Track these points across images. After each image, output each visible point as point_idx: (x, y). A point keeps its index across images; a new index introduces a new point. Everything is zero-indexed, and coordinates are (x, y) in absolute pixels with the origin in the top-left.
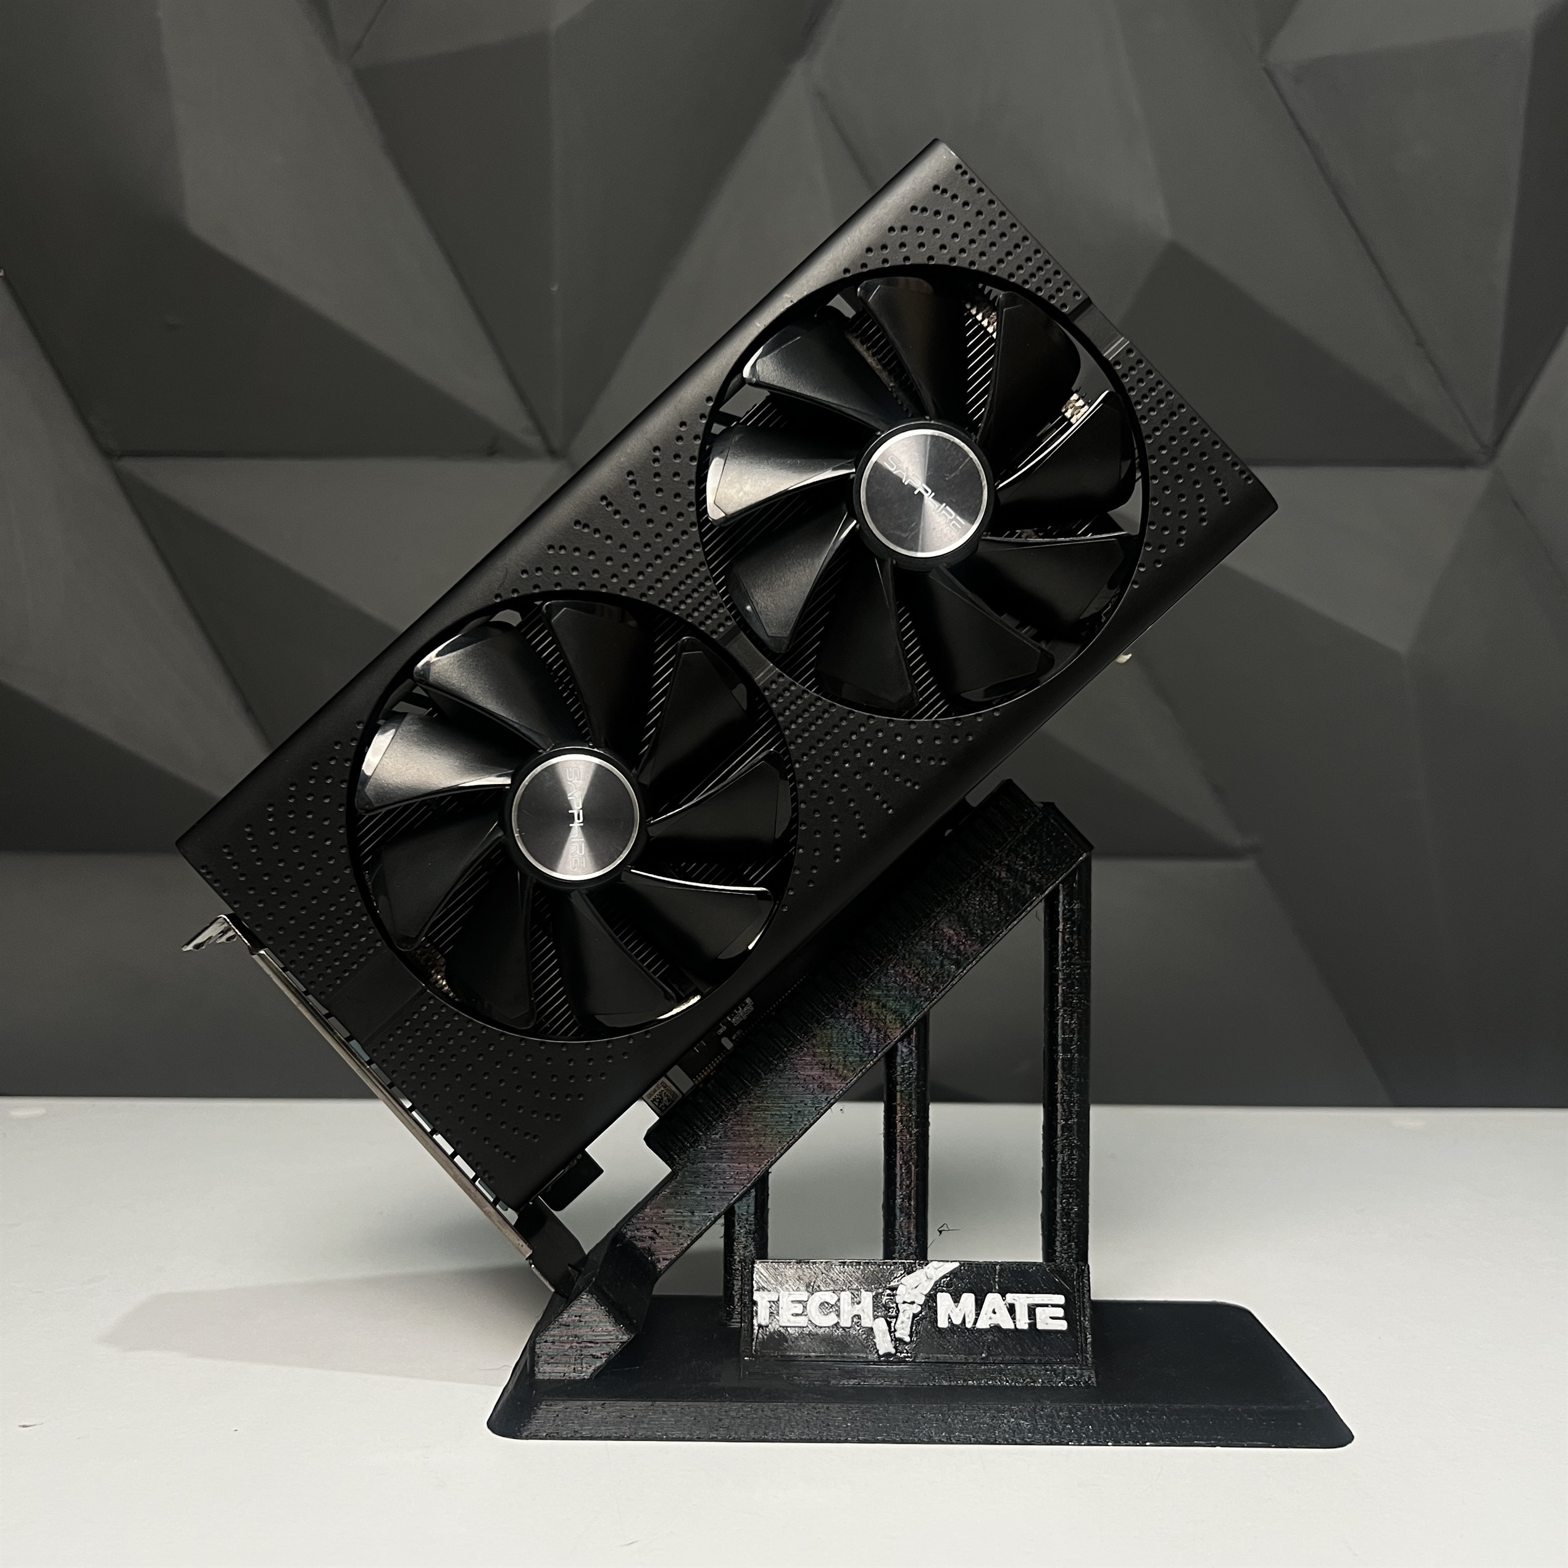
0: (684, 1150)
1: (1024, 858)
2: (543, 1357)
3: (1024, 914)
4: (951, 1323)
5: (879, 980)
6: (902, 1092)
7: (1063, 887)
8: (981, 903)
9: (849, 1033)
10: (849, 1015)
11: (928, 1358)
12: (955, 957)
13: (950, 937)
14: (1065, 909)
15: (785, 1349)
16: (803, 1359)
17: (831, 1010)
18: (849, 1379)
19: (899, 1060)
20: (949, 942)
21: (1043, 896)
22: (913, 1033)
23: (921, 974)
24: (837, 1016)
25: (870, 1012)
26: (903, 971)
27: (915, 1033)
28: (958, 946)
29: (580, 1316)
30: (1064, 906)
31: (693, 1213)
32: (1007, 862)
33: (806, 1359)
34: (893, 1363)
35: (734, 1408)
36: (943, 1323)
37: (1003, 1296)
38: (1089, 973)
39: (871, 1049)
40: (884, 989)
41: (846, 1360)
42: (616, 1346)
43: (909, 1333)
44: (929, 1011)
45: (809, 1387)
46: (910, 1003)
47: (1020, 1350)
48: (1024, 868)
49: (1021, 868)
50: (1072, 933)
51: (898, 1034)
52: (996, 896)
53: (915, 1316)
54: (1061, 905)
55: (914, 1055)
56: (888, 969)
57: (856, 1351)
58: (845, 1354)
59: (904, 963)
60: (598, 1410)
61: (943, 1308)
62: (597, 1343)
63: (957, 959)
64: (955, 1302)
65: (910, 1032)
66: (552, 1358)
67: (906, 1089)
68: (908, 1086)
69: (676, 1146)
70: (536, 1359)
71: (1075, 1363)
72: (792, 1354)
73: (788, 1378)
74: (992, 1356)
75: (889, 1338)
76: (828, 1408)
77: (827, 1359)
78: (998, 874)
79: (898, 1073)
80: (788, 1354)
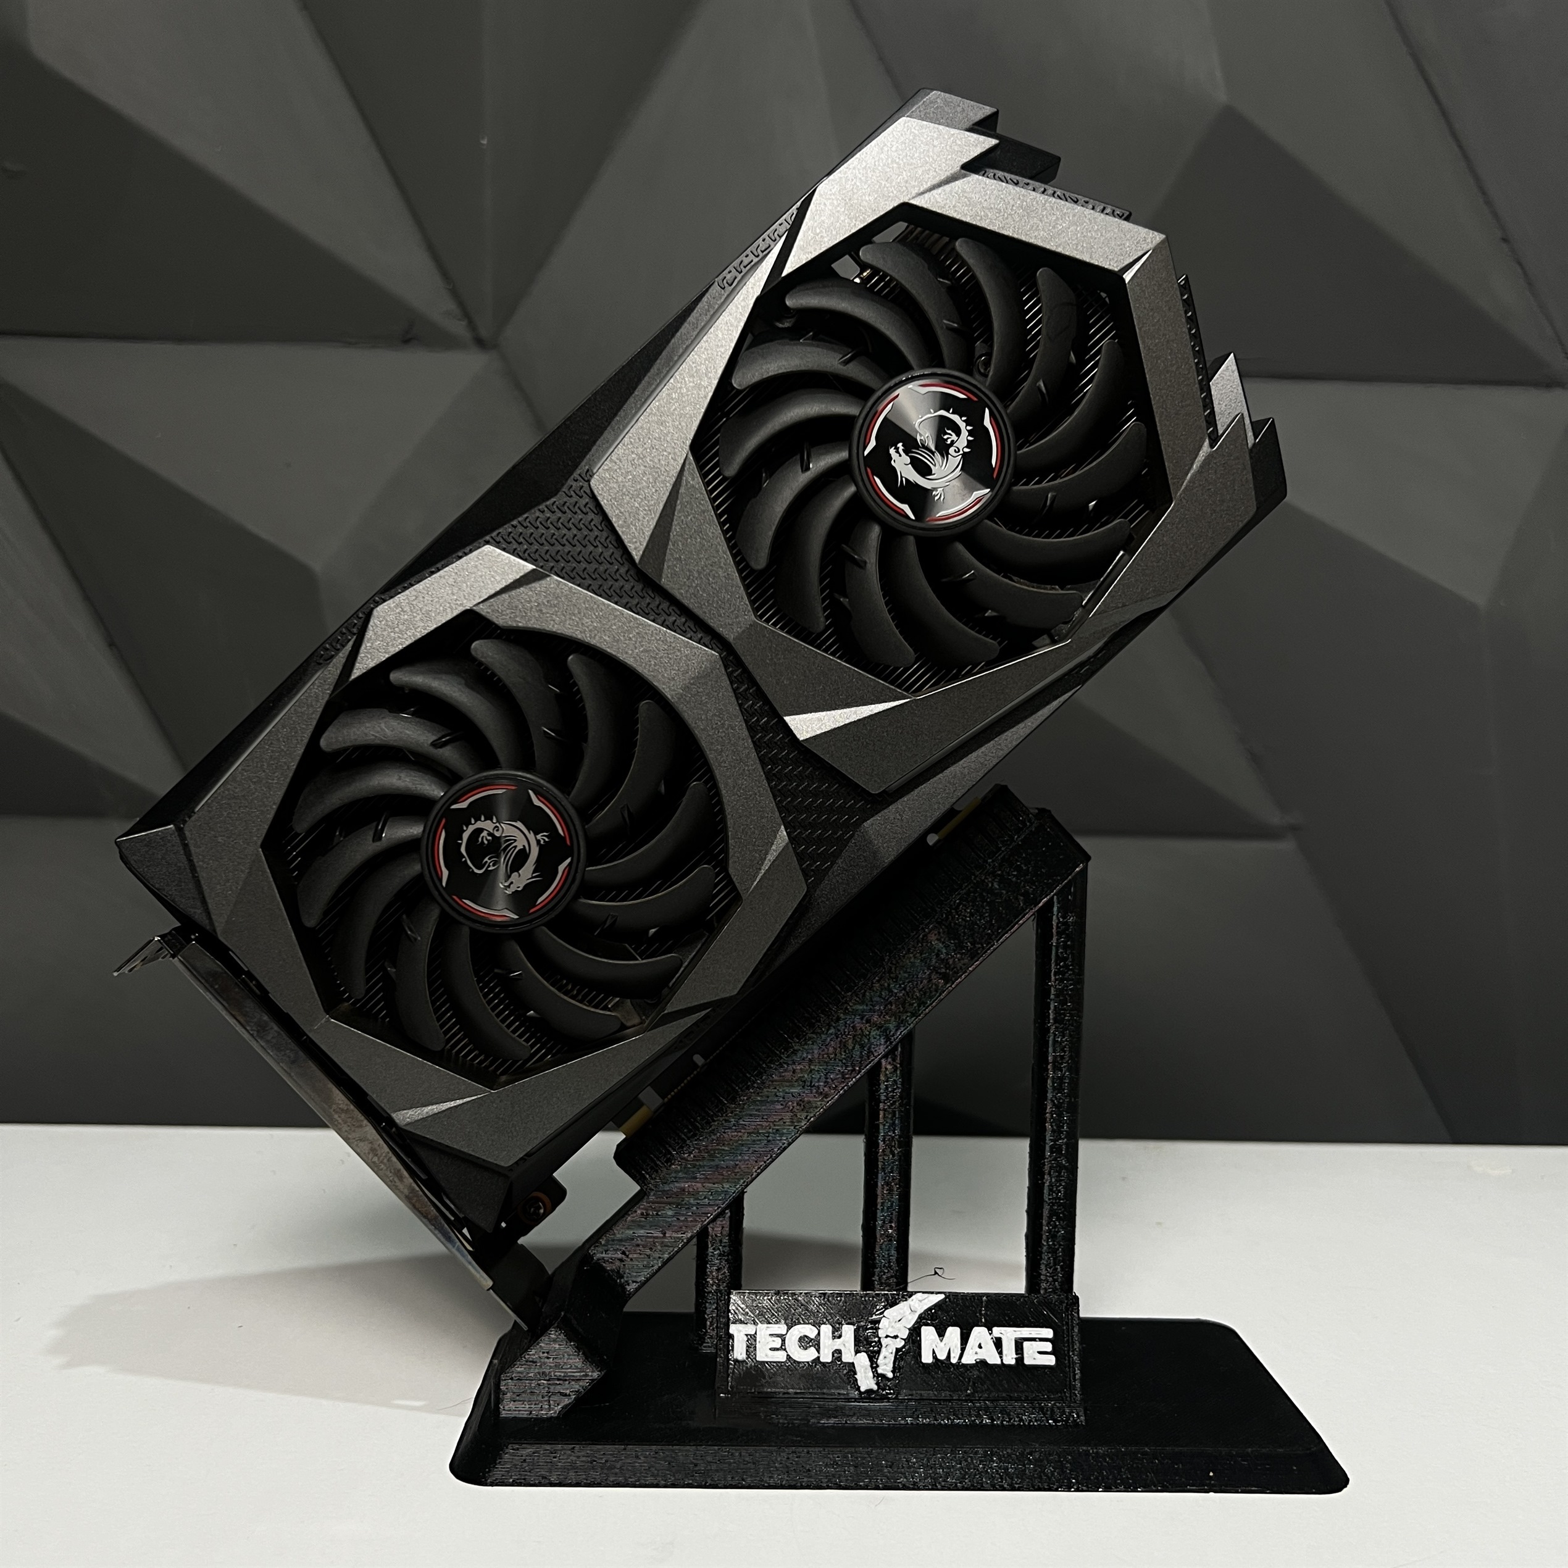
0: (656, 1169)
1: (1018, 869)
2: (508, 1395)
3: (1016, 926)
4: (935, 1357)
5: (864, 995)
6: (885, 1110)
7: (1058, 899)
8: (972, 915)
9: (831, 1049)
10: (832, 1031)
11: (912, 1395)
12: (943, 970)
13: (939, 951)
14: (1059, 922)
15: (762, 1385)
16: (781, 1395)
17: (812, 1026)
18: (830, 1417)
19: (882, 1078)
20: (938, 955)
21: (1037, 908)
22: (897, 1050)
23: (908, 988)
24: (819, 1031)
25: (854, 1027)
26: (889, 985)
27: (900, 1049)
28: (947, 960)
29: (548, 1353)
30: (1058, 919)
31: (664, 1234)
32: (999, 872)
33: (786, 1396)
34: (875, 1400)
35: (710, 1453)
36: (927, 1358)
37: (990, 1329)
38: (1082, 988)
39: (853, 1066)
40: (869, 1003)
41: (826, 1396)
42: (585, 1383)
43: (891, 1369)
44: (914, 1027)
45: (787, 1426)
46: (896, 1018)
47: (1006, 1386)
48: (1017, 879)
49: (1014, 879)
50: (1065, 947)
51: (882, 1050)
52: (987, 908)
53: (898, 1350)
54: (1054, 917)
55: (898, 1072)
56: (873, 983)
57: (838, 1388)
58: (825, 1391)
59: (890, 977)
60: (566, 1454)
61: (927, 1342)
62: (566, 1380)
63: (945, 973)
64: (939, 1336)
65: (895, 1048)
66: (518, 1396)
67: (889, 1108)
68: (892, 1105)
69: (648, 1165)
70: (501, 1396)
71: (1063, 1400)
72: (769, 1390)
73: (766, 1416)
74: (977, 1392)
75: (871, 1374)
76: (808, 1452)
77: (807, 1396)
78: (990, 885)
79: (882, 1091)
80: (765, 1390)
